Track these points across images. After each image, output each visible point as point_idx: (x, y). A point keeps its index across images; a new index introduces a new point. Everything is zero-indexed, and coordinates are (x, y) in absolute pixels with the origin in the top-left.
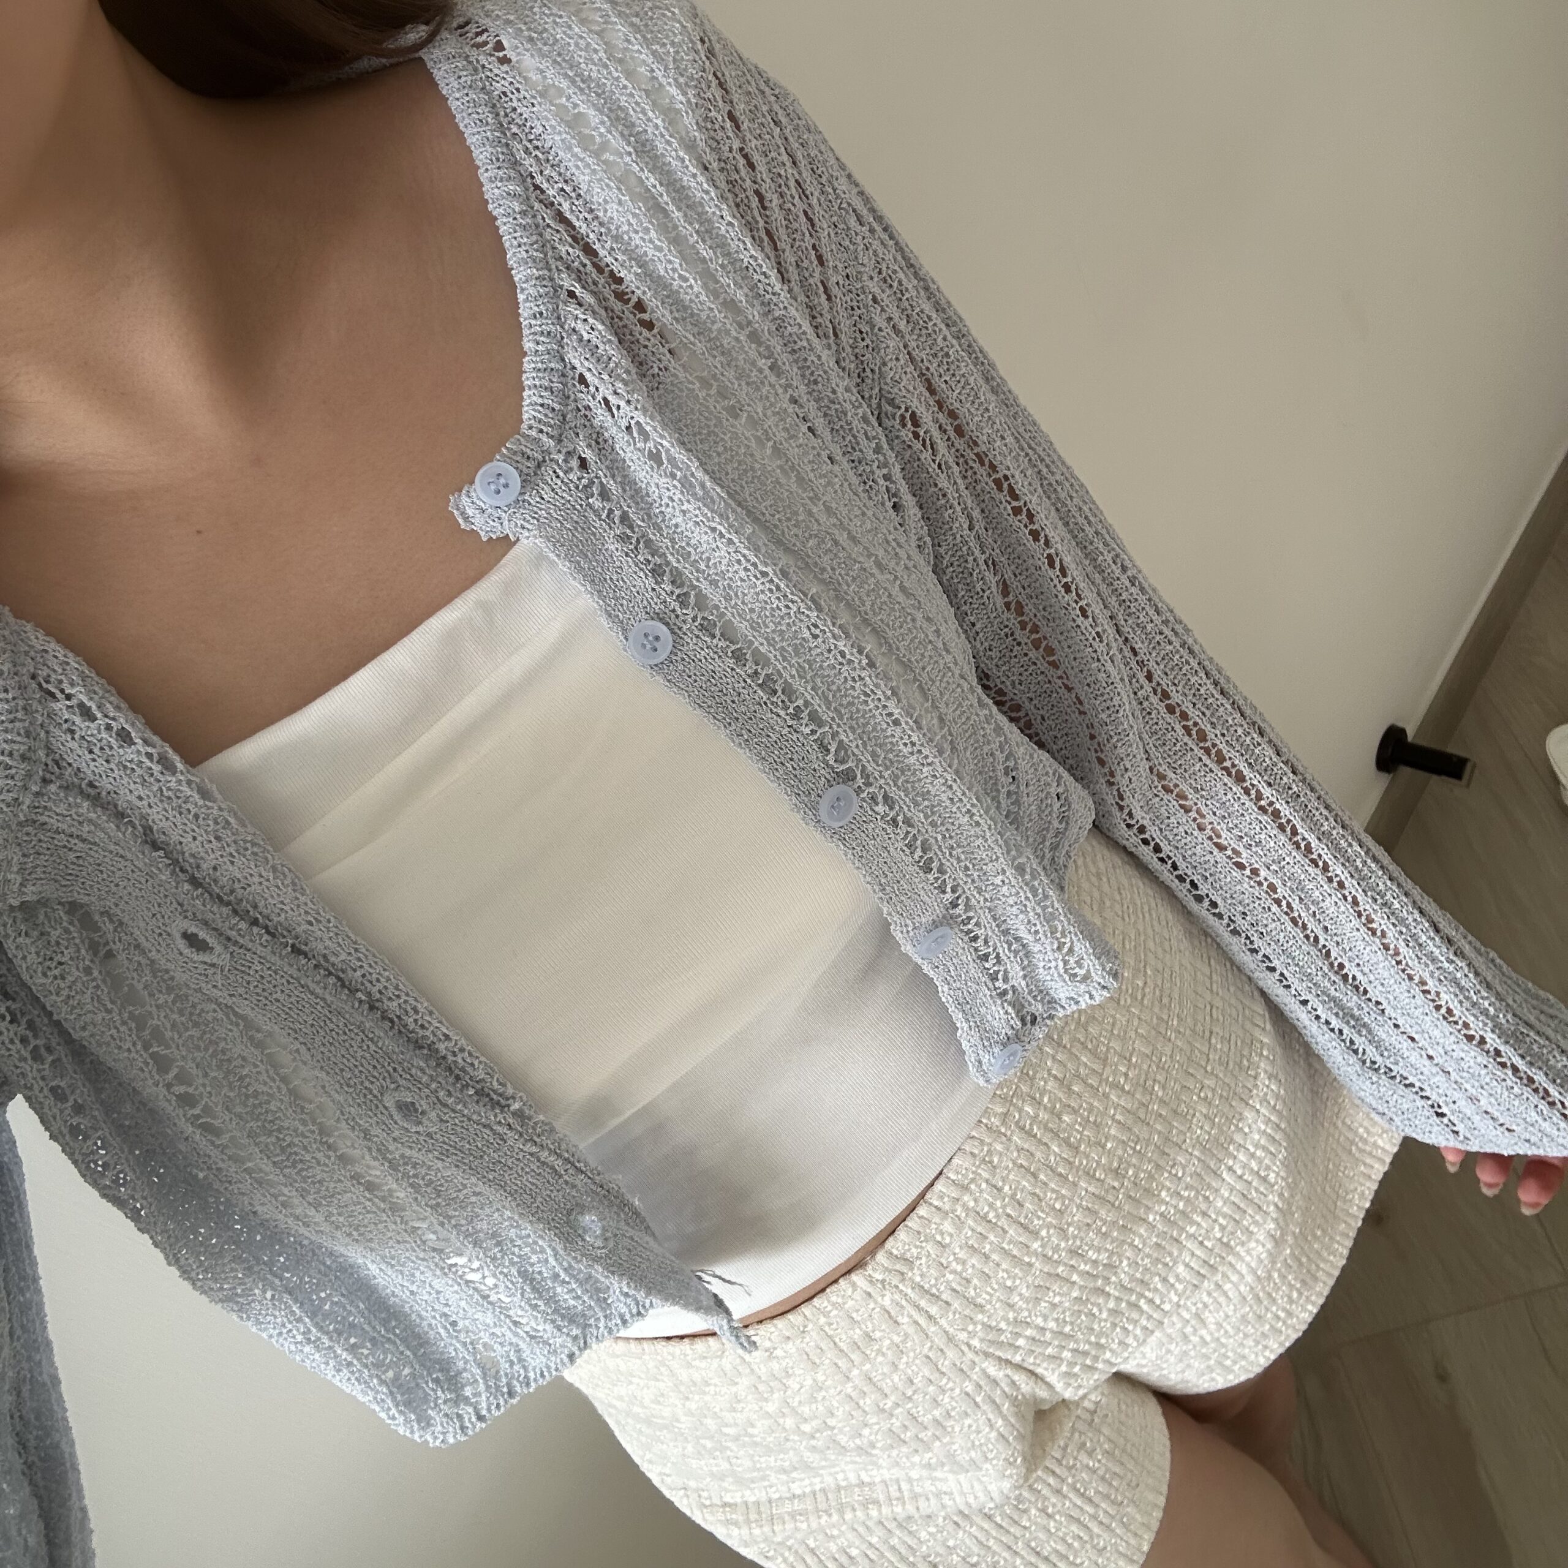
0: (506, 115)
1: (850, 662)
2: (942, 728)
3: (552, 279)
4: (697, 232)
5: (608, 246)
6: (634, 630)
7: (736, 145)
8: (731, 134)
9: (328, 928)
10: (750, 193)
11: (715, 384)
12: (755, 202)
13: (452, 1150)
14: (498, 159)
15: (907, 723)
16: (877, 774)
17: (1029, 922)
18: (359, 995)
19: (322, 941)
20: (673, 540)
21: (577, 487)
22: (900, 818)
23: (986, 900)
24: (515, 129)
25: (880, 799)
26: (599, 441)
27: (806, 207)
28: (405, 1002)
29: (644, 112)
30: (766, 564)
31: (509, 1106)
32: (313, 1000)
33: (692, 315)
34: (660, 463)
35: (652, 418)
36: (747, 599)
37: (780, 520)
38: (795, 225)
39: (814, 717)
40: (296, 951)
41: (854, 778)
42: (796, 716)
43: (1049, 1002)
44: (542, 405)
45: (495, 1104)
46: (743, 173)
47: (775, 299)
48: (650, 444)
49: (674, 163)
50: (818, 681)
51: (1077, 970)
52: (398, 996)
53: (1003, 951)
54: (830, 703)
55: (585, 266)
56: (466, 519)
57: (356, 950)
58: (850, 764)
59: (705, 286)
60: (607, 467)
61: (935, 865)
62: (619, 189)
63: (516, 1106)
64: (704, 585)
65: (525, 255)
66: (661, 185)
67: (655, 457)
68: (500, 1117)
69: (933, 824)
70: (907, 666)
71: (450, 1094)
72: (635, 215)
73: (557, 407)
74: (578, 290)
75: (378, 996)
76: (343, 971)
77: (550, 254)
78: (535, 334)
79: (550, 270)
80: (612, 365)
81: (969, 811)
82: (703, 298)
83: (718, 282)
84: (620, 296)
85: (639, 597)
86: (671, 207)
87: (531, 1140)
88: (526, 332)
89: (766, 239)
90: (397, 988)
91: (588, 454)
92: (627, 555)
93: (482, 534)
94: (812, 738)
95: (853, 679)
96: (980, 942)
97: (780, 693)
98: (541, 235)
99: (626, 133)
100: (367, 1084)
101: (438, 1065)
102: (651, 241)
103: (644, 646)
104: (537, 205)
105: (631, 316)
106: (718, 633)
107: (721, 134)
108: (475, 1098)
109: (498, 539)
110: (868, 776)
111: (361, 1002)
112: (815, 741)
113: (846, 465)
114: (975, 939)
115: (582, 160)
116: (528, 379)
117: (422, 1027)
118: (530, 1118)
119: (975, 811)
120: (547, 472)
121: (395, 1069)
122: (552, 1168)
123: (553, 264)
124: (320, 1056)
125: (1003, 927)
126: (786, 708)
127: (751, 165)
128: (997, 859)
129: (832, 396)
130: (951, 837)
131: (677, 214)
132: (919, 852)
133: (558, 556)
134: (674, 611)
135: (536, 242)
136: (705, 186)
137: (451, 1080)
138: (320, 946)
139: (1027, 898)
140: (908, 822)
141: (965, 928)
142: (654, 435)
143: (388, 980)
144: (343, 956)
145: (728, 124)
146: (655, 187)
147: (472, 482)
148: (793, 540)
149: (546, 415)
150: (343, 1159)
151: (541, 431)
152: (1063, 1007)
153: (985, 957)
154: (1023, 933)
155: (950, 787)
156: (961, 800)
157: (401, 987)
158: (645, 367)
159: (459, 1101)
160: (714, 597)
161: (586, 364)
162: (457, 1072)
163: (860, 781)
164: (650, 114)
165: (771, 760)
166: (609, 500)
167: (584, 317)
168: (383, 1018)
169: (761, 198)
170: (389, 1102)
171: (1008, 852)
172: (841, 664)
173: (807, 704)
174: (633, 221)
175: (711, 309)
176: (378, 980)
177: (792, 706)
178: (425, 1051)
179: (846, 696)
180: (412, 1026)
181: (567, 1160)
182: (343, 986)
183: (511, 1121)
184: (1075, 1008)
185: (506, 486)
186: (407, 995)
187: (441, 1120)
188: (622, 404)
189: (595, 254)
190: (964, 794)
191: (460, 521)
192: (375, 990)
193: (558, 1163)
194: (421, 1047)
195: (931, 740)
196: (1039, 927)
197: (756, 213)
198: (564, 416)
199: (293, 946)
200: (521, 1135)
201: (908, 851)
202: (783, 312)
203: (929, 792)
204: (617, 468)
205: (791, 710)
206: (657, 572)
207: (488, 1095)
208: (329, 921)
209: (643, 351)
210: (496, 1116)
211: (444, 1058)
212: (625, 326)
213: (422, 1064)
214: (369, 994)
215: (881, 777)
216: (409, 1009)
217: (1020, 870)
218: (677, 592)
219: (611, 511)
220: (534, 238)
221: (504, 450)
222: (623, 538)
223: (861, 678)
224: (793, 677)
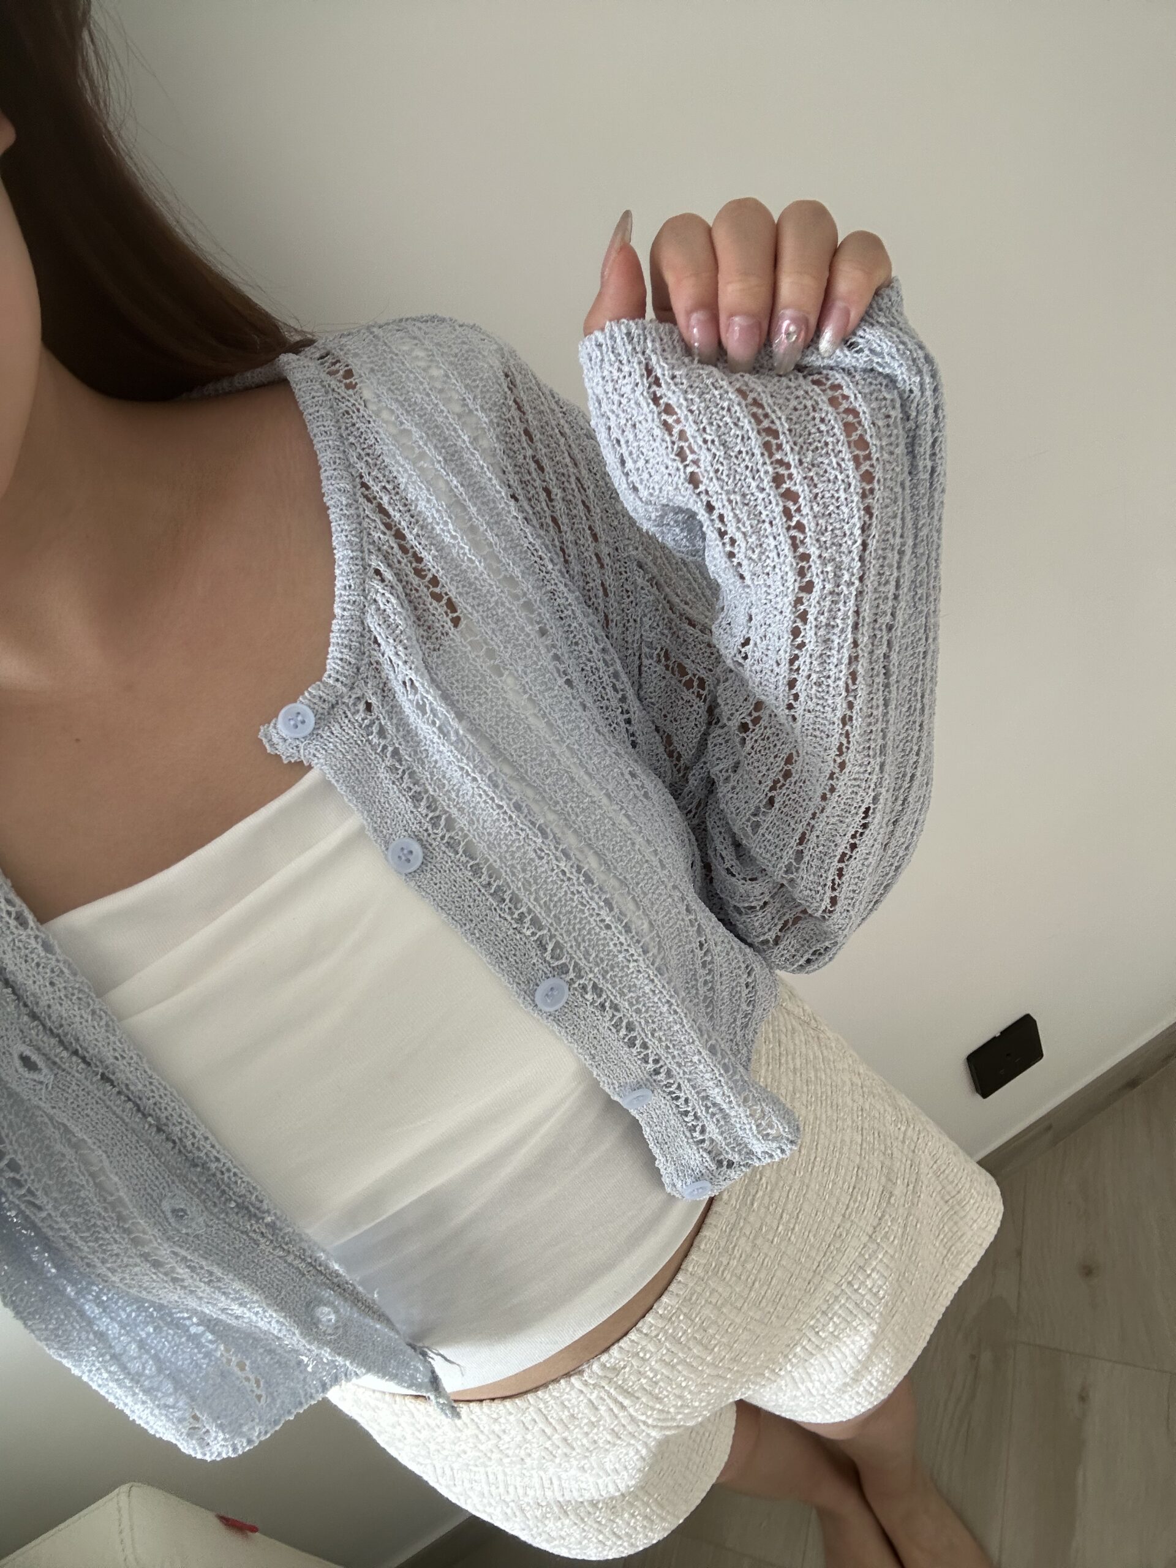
0: (347, 428)
1: (569, 879)
2: (651, 931)
3: (363, 559)
4: (488, 523)
5: (415, 532)
6: (394, 843)
7: (529, 453)
8: (525, 445)
9: (129, 1064)
10: (540, 490)
11: (485, 647)
12: (543, 496)
13: (214, 1250)
14: (335, 463)
15: (616, 928)
16: (587, 969)
17: (724, 1094)
18: (150, 1119)
19: (124, 1073)
20: (432, 773)
21: (360, 726)
22: (607, 1004)
23: (685, 1073)
24: (352, 439)
25: (589, 988)
26: (385, 690)
27: (584, 498)
28: (187, 1128)
29: (455, 430)
30: (502, 799)
31: (263, 1218)
32: (114, 1119)
33: (476, 590)
34: (424, 713)
35: (422, 676)
36: (487, 824)
37: (525, 760)
38: (575, 512)
39: (535, 922)
40: (104, 1078)
41: (567, 972)
42: (521, 919)
43: (747, 1153)
44: (341, 659)
45: (252, 1216)
46: (534, 475)
47: (548, 576)
48: (418, 696)
49: (475, 469)
50: (541, 893)
51: (769, 1131)
52: (180, 1123)
53: (701, 1112)
54: (550, 911)
55: (392, 548)
56: (272, 745)
57: (151, 1083)
58: (563, 961)
59: (488, 567)
60: (387, 711)
61: (638, 1042)
62: (428, 490)
63: (269, 1219)
64: (454, 812)
65: (344, 539)
66: (462, 485)
67: (421, 708)
68: (255, 1227)
69: (638, 1011)
70: (623, 883)
71: (215, 1205)
72: (438, 511)
73: (353, 661)
74: (382, 568)
75: (165, 1120)
76: (140, 1099)
77: (365, 538)
78: (343, 602)
79: (362, 552)
80: (398, 632)
81: (668, 1002)
82: (485, 576)
83: (501, 562)
84: (418, 572)
85: (400, 817)
86: (468, 503)
87: (280, 1246)
88: (337, 599)
89: (551, 524)
90: (180, 1116)
91: (373, 700)
92: (394, 783)
93: (284, 757)
94: (532, 939)
95: (573, 893)
96: (682, 1101)
97: (507, 901)
98: (360, 524)
99: (439, 445)
100: (149, 1190)
101: (208, 1181)
102: (449, 531)
103: (400, 857)
104: (361, 500)
105: (425, 590)
106: (461, 851)
107: (517, 445)
108: (236, 1210)
109: (296, 762)
110: (580, 971)
111: (150, 1125)
112: (535, 941)
113: (595, 712)
114: (677, 1098)
115: (402, 466)
116: (334, 638)
117: (198, 1149)
118: (281, 1230)
119: (673, 1001)
120: (339, 710)
121: (173, 1182)
122: (297, 1268)
123: (366, 547)
124: (116, 1164)
125: (703, 1094)
126: (512, 914)
127: (542, 469)
128: (693, 1042)
129: (589, 656)
130: (653, 1022)
131: (473, 510)
132: (623, 1032)
133: (338, 781)
134: (426, 830)
135: (355, 529)
136: (498, 487)
137: (218, 1193)
138: (123, 1077)
139: (721, 1075)
140: (616, 1008)
141: (668, 1090)
142: (421, 689)
143: (174, 1109)
144: (140, 1087)
145: (524, 438)
146: (456, 487)
147: (277, 716)
148: (534, 778)
149: (343, 668)
150: (136, 1242)
151: (337, 680)
152: (759, 1159)
153: (686, 1113)
154: (719, 1100)
155: (652, 981)
156: (661, 992)
157: (184, 1115)
158: (431, 631)
159: (222, 1211)
160: (462, 822)
161: (378, 628)
162: (223, 1187)
163: (572, 975)
164: (460, 432)
165: (497, 955)
166: (385, 738)
167: (382, 591)
168: (167, 1139)
169: (548, 491)
170: (166, 1206)
171: (702, 1035)
172: (563, 881)
173: (530, 911)
174: (436, 515)
175: (491, 585)
176: (166, 1109)
177: (517, 913)
178: (199, 1169)
179: (566, 905)
180: (189, 1147)
181: (310, 1264)
182: (139, 1110)
183: (264, 1231)
184: (769, 1160)
185: (303, 722)
186: (188, 1122)
187: (207, 1226)
188: (400, 663)
189: (403, 537)
190: (664, 987)
191: (267, 746)
192: (163, 1116)
193: (302, 1266)
194: (196, 1165)
195: (638, 942)
196: (732, 1098)
197: (544, 504)
198: (358, 669)
199: (103, 1075)
200: (272, 1242)
201: (614, 1030)
202: (554, 587)
203: (635, 985)
204: (394, 710)
205: (516, 916)
206: (416, 798)
207: (247, 1208)
208: (131, 1058)
209: (431, 617)
210: (251, 1225)
211: (214, 1175)
212: (420, 597)
213: (195, 1179)
214: (158, 1119)
215: (591, 971)
216: (188, 1133)
217: (712, 1050)
218: (431, 815)
219: (385, 747)
220: (354, 526)
221: (306, 694)
222: (392, 769)
223: (579, 892)
224: (519, 889)
